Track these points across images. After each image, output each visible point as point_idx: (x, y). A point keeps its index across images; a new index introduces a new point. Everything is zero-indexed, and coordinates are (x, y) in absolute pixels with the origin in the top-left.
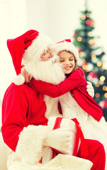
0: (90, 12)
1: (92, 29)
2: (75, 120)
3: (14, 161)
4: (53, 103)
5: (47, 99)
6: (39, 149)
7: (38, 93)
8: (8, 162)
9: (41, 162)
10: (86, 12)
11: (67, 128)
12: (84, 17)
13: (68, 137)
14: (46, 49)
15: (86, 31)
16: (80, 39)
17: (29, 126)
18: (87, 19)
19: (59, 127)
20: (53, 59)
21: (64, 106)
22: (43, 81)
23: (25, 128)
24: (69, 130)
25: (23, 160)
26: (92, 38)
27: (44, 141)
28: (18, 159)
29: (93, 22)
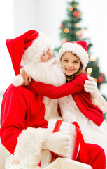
0: (77, 4)
1: (79, 20)
2: (75, 124)
3: (12, 163)
4: (52, 105)
5: (46, 100)
6: (38, 152)
7: (37, 95)
8: (6, 165)
9: (39, 165)
10: (73, 3)
11: (67, 131)
12: (71, 8)
13: (68, 140)
14: (46, 50)
15: (73, 22)
16: (67, 31)
17: (29, 128)
18: (74, 10)
19: (59, 130)
20: (53, 60)
21: (63, 108)
22: (43, 82)
23: (24, 130)
24: (69, 134)
25: (21, 163)
26: (79, 29)
27: (44, 144)
28: (17, 162)
29: (80, 13)
